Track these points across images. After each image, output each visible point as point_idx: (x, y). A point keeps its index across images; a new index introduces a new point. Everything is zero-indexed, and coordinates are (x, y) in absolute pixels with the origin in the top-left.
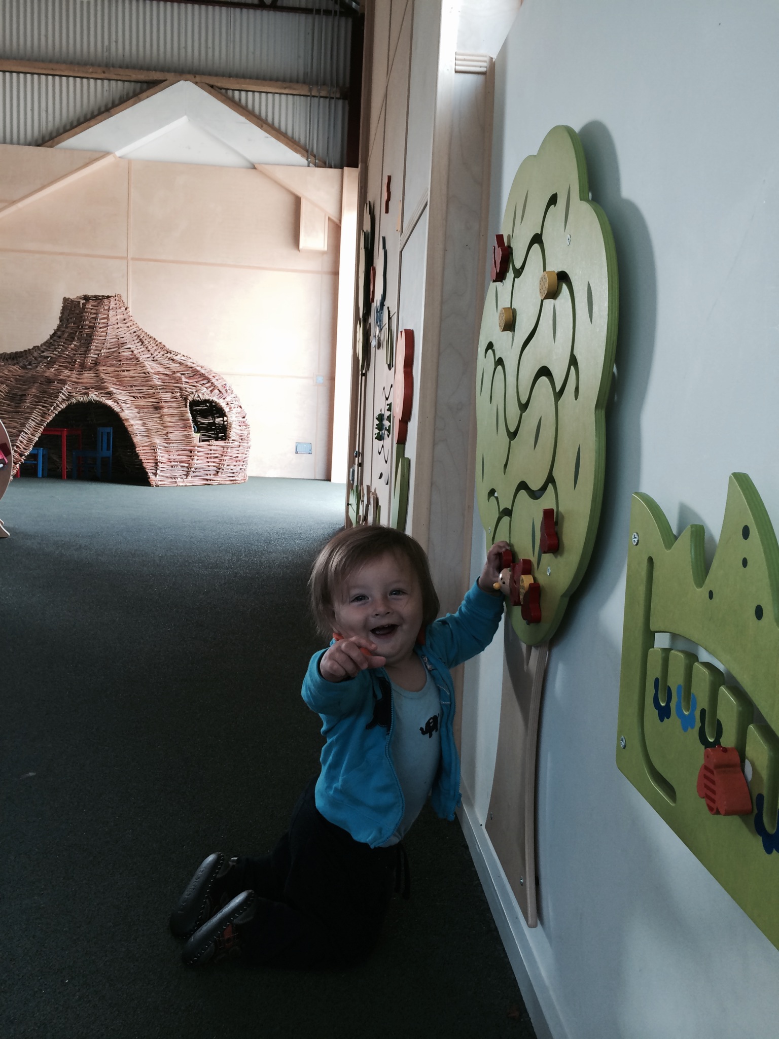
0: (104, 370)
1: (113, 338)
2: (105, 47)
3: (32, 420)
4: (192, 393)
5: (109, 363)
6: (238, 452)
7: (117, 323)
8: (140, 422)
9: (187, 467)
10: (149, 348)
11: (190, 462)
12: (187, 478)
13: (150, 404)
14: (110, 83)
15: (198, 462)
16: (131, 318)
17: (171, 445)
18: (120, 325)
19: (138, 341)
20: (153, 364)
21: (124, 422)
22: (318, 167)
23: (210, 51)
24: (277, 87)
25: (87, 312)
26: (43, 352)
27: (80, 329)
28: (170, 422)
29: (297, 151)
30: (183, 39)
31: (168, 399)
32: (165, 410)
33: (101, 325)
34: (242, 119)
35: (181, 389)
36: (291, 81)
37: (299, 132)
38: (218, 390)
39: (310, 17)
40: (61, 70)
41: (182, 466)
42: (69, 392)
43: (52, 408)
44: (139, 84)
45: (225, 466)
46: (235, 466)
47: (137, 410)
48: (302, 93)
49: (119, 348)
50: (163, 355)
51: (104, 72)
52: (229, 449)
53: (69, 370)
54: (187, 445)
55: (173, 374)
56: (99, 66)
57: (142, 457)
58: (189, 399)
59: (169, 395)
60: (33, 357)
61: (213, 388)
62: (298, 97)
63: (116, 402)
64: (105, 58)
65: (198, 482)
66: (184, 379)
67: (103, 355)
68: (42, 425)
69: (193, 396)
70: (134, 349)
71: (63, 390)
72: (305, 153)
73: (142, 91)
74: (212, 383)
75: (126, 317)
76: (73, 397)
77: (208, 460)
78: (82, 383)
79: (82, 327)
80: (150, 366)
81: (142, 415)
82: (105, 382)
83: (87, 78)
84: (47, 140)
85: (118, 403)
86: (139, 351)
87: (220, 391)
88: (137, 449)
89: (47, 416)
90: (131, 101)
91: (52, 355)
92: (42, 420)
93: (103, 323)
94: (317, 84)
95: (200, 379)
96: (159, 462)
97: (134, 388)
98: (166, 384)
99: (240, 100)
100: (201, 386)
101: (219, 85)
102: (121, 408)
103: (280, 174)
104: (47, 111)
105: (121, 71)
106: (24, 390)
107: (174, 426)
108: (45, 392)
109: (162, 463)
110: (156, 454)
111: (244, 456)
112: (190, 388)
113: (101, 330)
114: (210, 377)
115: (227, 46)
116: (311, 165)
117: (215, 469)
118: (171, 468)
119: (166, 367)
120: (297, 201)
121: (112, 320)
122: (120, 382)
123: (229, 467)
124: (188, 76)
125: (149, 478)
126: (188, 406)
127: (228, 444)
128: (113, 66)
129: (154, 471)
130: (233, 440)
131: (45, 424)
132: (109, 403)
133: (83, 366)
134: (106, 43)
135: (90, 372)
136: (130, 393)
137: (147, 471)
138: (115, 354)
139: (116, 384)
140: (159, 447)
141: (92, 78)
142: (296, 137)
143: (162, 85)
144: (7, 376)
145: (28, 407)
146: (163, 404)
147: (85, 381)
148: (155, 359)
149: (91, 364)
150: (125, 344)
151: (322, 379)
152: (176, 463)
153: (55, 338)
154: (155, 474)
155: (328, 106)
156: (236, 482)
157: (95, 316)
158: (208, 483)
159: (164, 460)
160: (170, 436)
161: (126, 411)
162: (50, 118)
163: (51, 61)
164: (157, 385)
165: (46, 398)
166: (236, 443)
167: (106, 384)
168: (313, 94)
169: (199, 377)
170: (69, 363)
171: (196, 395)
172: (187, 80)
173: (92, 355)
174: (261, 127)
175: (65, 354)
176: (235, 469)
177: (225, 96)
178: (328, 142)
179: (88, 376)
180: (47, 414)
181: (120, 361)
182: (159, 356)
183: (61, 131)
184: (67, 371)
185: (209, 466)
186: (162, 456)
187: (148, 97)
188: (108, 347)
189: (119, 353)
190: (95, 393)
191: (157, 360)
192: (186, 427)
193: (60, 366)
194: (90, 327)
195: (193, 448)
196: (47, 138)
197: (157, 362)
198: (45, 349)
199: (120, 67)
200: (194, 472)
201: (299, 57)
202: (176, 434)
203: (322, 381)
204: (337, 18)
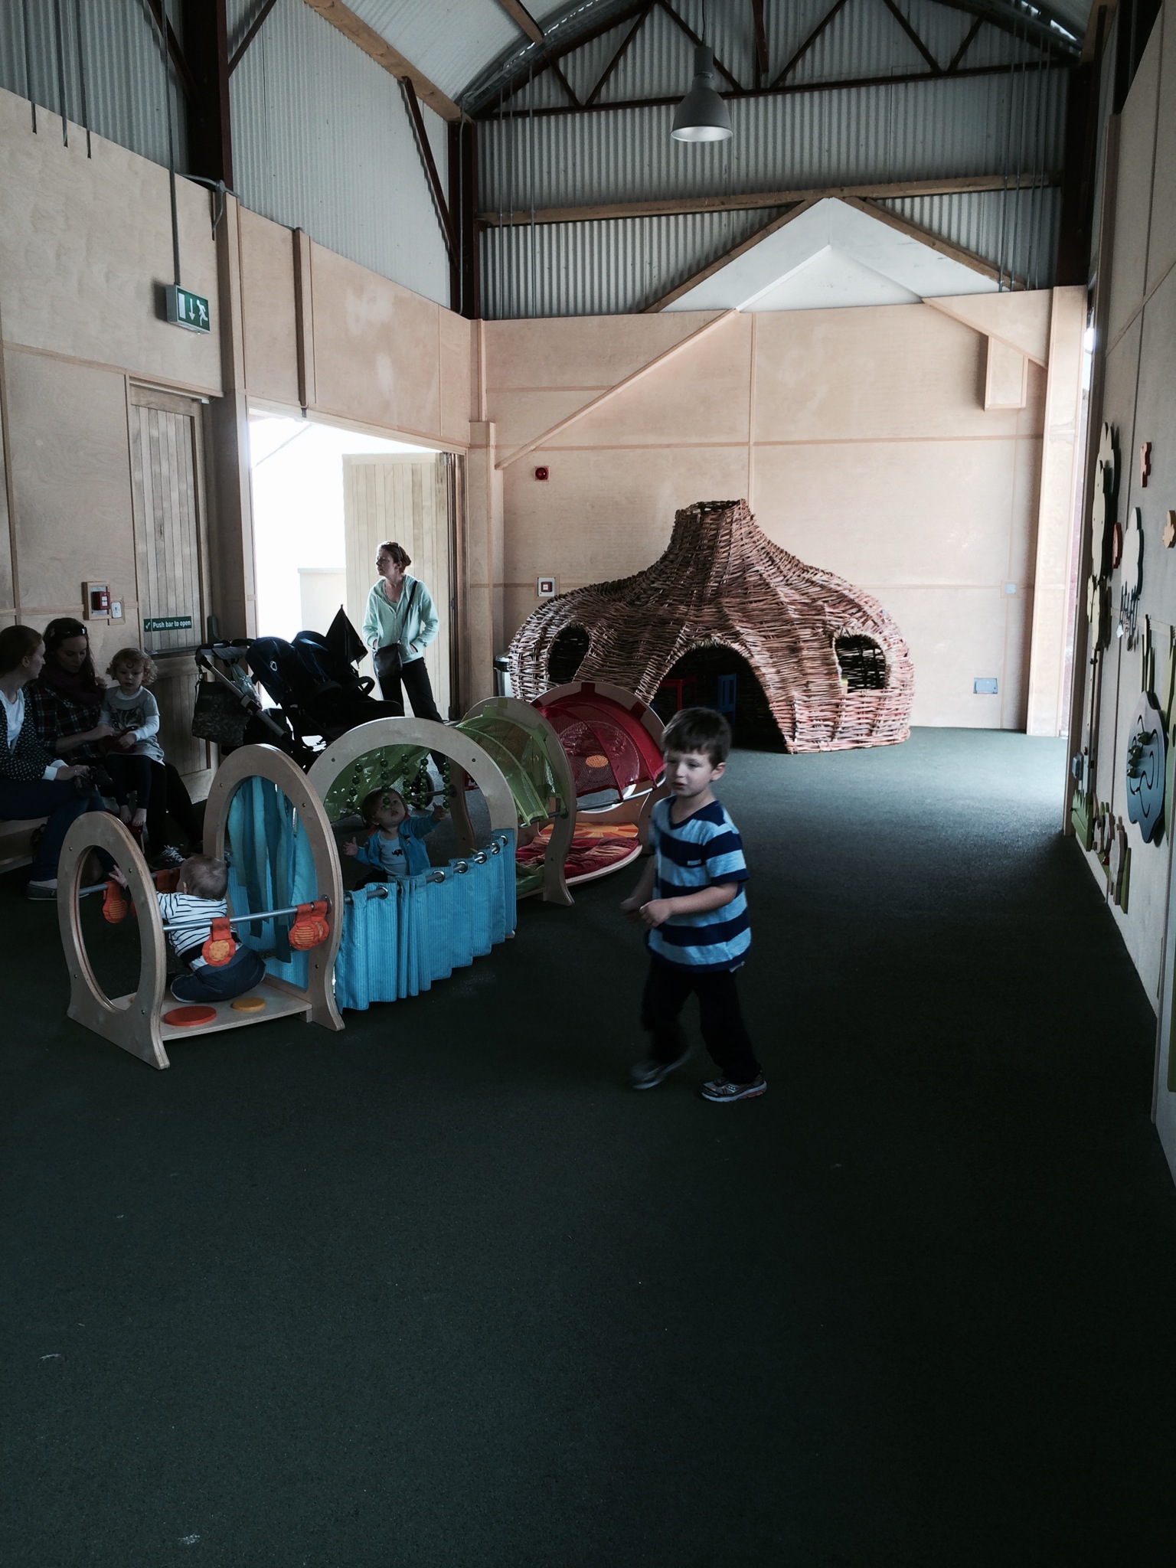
0: (727, 602)
1: (737, 560)
2: (724, 167)
3: (647, 674)
4: (839, 628)
5: (733, 592)
6: (898, 703)
7: (742, 539)
8: (773, 670)
9: (832, 727)
10: (782, 567)
11: (836, 720)
12: (832, 741)
13: (784, 645)
14: (729, 215)
15: (847, 719)
16: (758, 529)
17: (813, 698)
18: (745, 541)
19: (767, 559)
20: (786, 590)
21: (754, 671)
22: (1014, 291)
23: (862, 150)
24: (957, 187)
25: (705, 528)
26: (653, 582)
27: (697, 550)
28: (812, 668)
29: (983, 272)
30: (826, 139)
31: (808, 637)
32: (805, 653)
33: (722, 544)
34: (907, 238)
35: (824, 622)
36: (976, 175)
37: (986, 242)
38: (873, 620)
39: (1006, 78)
40: (669, 209)
41: (826, 726)
42: (687, 635)
43: (669, 658)
44: (767, 210)
45: (882, 722)
46: (894, 721)
47: (768, 654)
48: (993, 188)
49: (744, 572)
50: (799, 576)
51: (723, 204)
52: (887, 700)
53: (685, 605)
54: (833, 698)
55: (812, 602)
56: (717, 195)
57: (777, 715)
58: (835, 636)
59: (808, 631)
60: (642, 589)
61: (865, 618)
62: (986, 193)
63: (743, 644)
64: (724, 182)
65: (846, 745)
66: (828, 609)
67: (725, 582)
68: (658, 679)
69: (839, 631)
70: (762, 572)
71: (680, 633)
72: (995, 273)
73: (771, 220)
74: (864, 612)
75: (751, 528)
76: (693, 641)
77: (860, 716)
78: (702, 622)
79: (700, 547)
80: (784, 593)
81: (775, 660)
82: (730, 619)
83: (701, 213)
84: (651, 302)
85: (746, 646)
86: (768, 573)
87: (874, 622)
88: (771, 705)
89: (663, 667)
90: (756, 237)
91: (665, 587)
92: (657, 673)
93: (725, 541)
94: (1015, 173)
95: (848, 607)
96: (798, 721)
97: (765, 625)
98: (804, 617)
99: (903, 210)
100: (849, 616)
101: (875, 195)
102: (750, 652)
103: (958, 308)
104: (651, 264)
105: (744, 198)
106: (636, 636)
107: (816, 674)
108: (659, 637)
109: (800, 722)
110: (794, 712)
111: (906, 706)
112: (836, 621)
113: (723, 550)
114: (862, 603)
115: (886, 138)
116: (1004, 288)
117: (868, 726)
118: (812, 729)
119: (802, 592)
120: (983, 341)
121: (736, 535)
122: (748, 617)
123: (886, 723)
124: (833, 191)
125: (786, 742)
126: (833, 646)
127: (886, 694)
128: (734, 193)
129: (791, 734)
130: (892, 688)
131: (661, 678)
132: (736, 646)
133: (701, 601)
134: (725, 162)
135: (710, 606)
136: (760, 632)
137: (783, 733)
138: (740, 580)
139: (743, 622)
140: (797, 702)
141: (707, 212)
142: (983, 251)
143: (798, 208)
144: (615, 618)
145: (641, 657)
146: (802, 644)
147: (706, 619)
148: (789, 582)
149: (711, 595)
150: (751, 566)
151: (1014, 588)
152: (818, 722)
153: (667, 562)
154: (793, 738)
155: (1030, 199)
156: (895, 742)
157: (715, 532)
158: (858, 746)
159: (804, 718)
160: (811, 687)
161: (755, 656)
162: (655, 272)
163: (656, 199)
164: (793, 618)
165: (662, 644)
166: (897, 691)
167: (731, 622)
168: (1009, 186)
169: (847, 605)
170: (685, 595)
171: (844, 631)
172: (832, 197)
173: (711, 584)
174: (932, 245)
175: (679, 584)
176: (894, 725)
177: (882, 210)
178: (1030, 253)
179: (708, 610)
180: (662, 665)
181: (747, 589)
182: (794, 578)
183: (669, 287)
184: (683, 607)
185: (860, 724)
186: (801, 714)
187: (779, 228)
188: (731, 572)
189: (745, 578)
190: (719, 634)
191: (791, 584)
192: (831, 673)
193: (674, 600)
194: (709, 547)
195: (839, 701)
196: (651, 300)
197: (791, 586)
198: (655, 578)
199: (743, 193)
200: (841, 732)
201: (988, 136)
202: (819, 683)
203: (1014, 591)
204: (1046, 72)
